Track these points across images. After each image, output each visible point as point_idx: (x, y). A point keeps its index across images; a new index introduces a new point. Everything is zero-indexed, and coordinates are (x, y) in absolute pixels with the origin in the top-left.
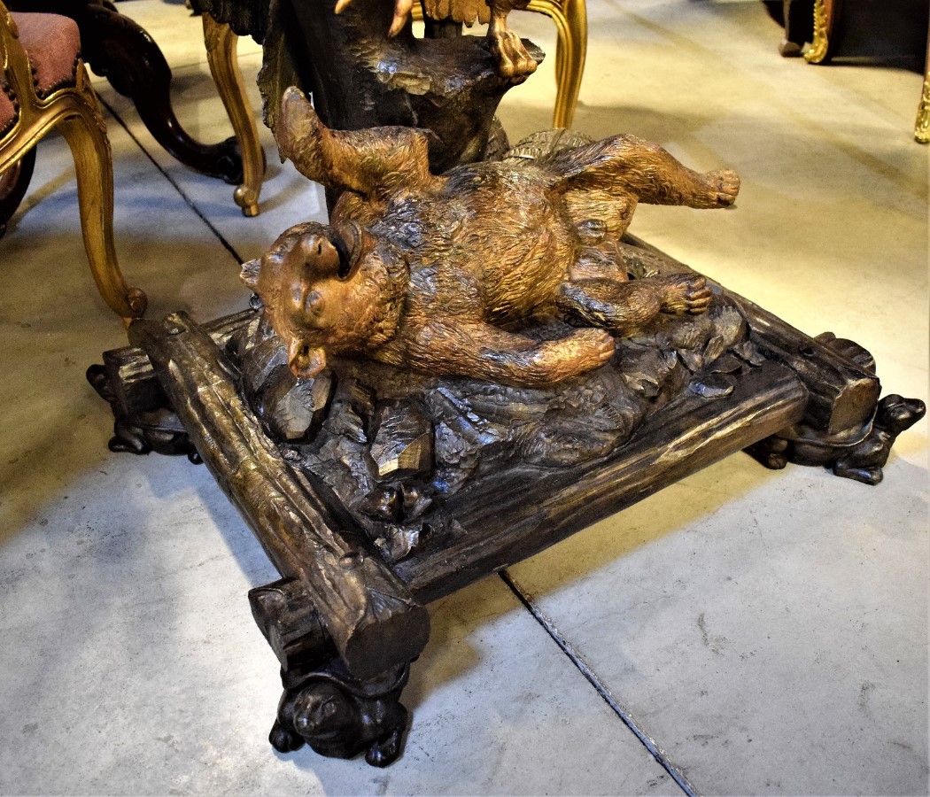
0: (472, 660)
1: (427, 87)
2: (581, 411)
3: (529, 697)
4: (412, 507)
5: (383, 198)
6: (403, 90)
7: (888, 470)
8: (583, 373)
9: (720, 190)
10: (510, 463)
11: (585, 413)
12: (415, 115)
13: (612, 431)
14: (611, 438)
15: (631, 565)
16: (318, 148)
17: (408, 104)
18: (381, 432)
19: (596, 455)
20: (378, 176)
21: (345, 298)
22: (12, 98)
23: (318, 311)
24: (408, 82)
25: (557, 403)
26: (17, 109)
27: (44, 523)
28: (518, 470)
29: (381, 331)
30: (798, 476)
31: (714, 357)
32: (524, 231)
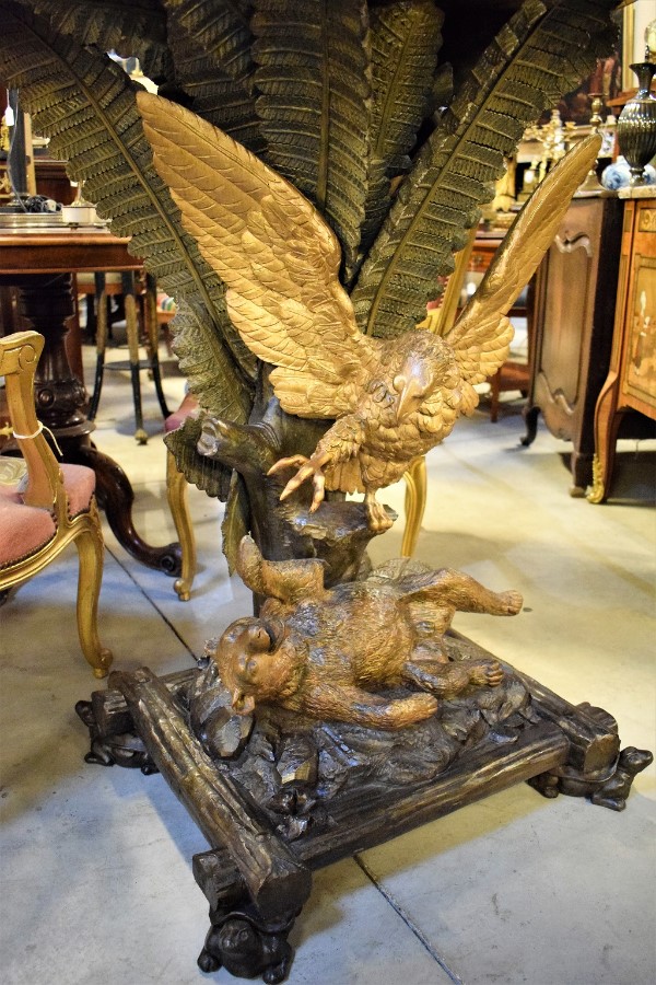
0: (337, 918)
1: (324, 535)
2: (415, 748)
3: (375, 944)
4: (302, 805)
5: (296, 603)
6: (309, 536)
7: (630, 802)
8: (417, 722)
9: (510, 604)
10: (366, 780)
11: (418, 749)
12: (315, 550)
13: (435, 762)
14: (435, 767)
15: (448, 859)
16: (259, 573)
17: (311, 544)
18: (285, 754)
19: (424, 778)
20: (292, 590)
21: (271, 666)
22: (55, 521)
23: (254, 673)
24: (313, 531)
25: (399, 741)
26: (56, 528)
27: (39, 809)
28: (372, 785)
29: (289, 688)
30: (566, 802)
31: (506, 716)
32: (382, 628)
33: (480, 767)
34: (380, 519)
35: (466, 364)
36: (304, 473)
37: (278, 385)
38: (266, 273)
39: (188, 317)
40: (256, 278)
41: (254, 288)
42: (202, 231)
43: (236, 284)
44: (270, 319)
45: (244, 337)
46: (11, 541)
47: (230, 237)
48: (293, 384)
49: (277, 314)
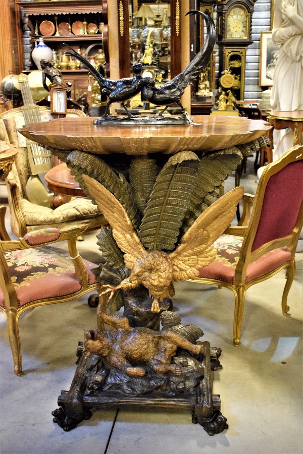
2: (135, 384)
5: (117, 329)
6: (132, 309)
10: (118, 388)
11: (136, 385)
13: (140, 391)
14: (139, 392)
19: (134, 394)
20: (116, 324)
21: (93, 344)
22: (81, 285)
25: (131, 380)
26: (82, 287)
27: (53, 372)
28: (119, 391)
32: (140, 344)
33: (155, 398)
34: (154, 308)
35: (189, 262)
36: (108, 290)
37: (126, 259)
38: (121, 225)
39: (103, 235)
40: (119, 226)
41: (120, 229)
42: (105, 211)
43: (115, 227)
44: (124, 239)
45: (117, 242)
46: (61, 289)
47: (111, 213)
48: (130, 259)
49: (125, 237)
